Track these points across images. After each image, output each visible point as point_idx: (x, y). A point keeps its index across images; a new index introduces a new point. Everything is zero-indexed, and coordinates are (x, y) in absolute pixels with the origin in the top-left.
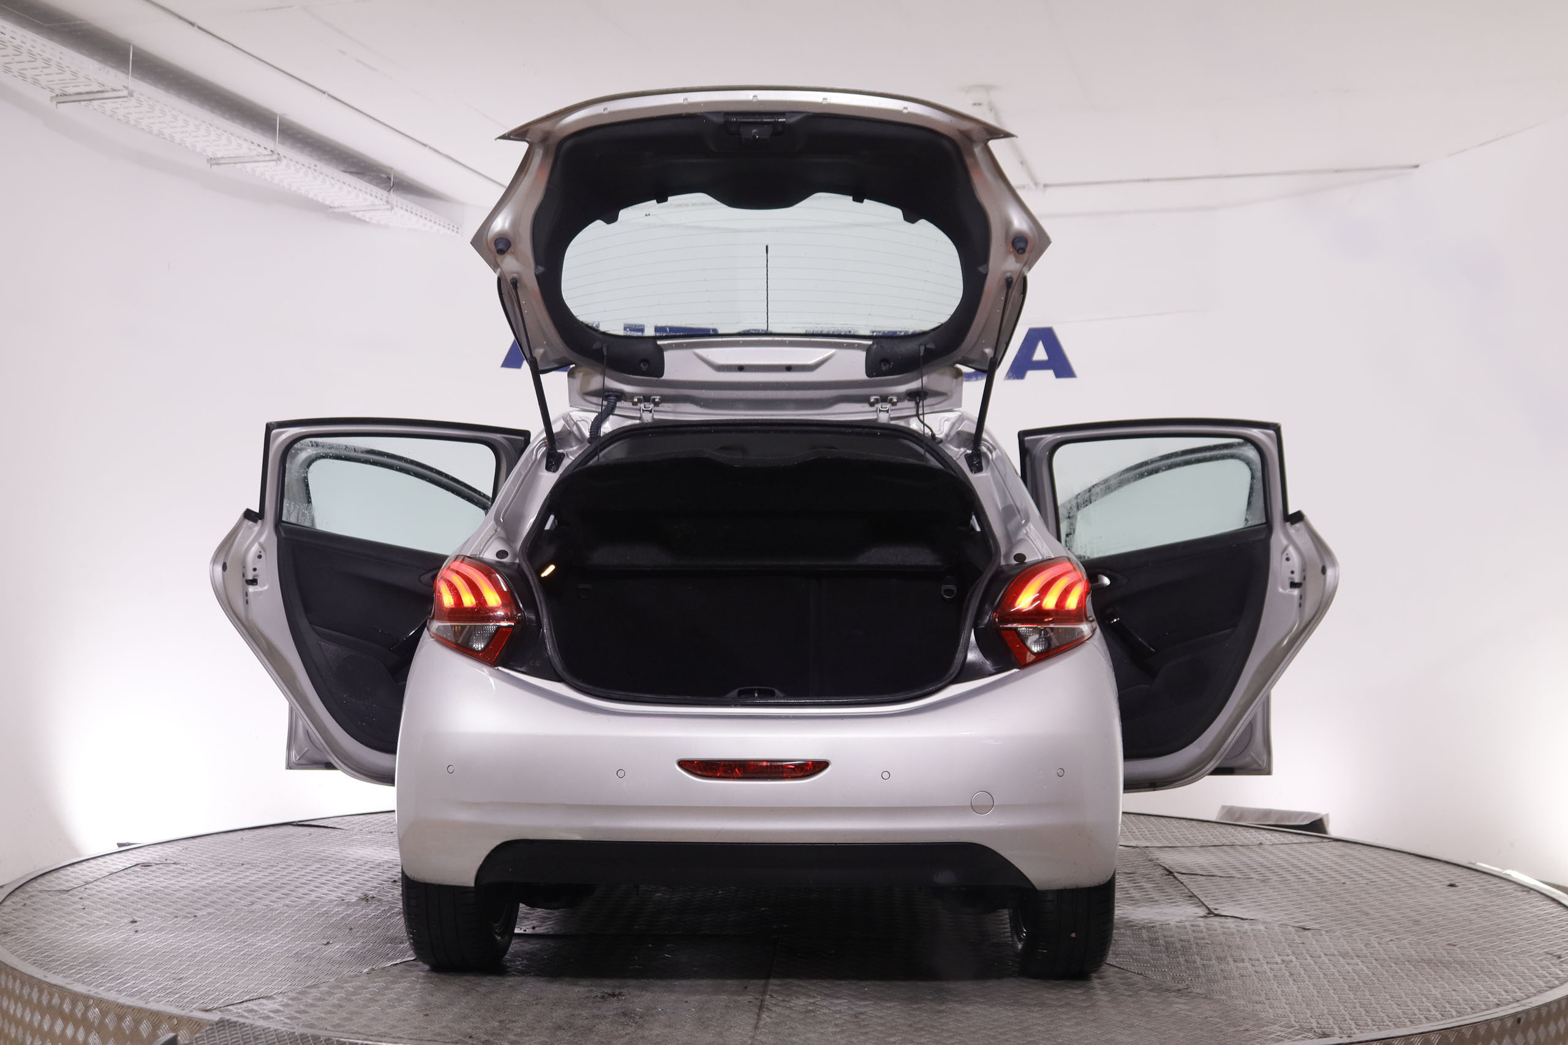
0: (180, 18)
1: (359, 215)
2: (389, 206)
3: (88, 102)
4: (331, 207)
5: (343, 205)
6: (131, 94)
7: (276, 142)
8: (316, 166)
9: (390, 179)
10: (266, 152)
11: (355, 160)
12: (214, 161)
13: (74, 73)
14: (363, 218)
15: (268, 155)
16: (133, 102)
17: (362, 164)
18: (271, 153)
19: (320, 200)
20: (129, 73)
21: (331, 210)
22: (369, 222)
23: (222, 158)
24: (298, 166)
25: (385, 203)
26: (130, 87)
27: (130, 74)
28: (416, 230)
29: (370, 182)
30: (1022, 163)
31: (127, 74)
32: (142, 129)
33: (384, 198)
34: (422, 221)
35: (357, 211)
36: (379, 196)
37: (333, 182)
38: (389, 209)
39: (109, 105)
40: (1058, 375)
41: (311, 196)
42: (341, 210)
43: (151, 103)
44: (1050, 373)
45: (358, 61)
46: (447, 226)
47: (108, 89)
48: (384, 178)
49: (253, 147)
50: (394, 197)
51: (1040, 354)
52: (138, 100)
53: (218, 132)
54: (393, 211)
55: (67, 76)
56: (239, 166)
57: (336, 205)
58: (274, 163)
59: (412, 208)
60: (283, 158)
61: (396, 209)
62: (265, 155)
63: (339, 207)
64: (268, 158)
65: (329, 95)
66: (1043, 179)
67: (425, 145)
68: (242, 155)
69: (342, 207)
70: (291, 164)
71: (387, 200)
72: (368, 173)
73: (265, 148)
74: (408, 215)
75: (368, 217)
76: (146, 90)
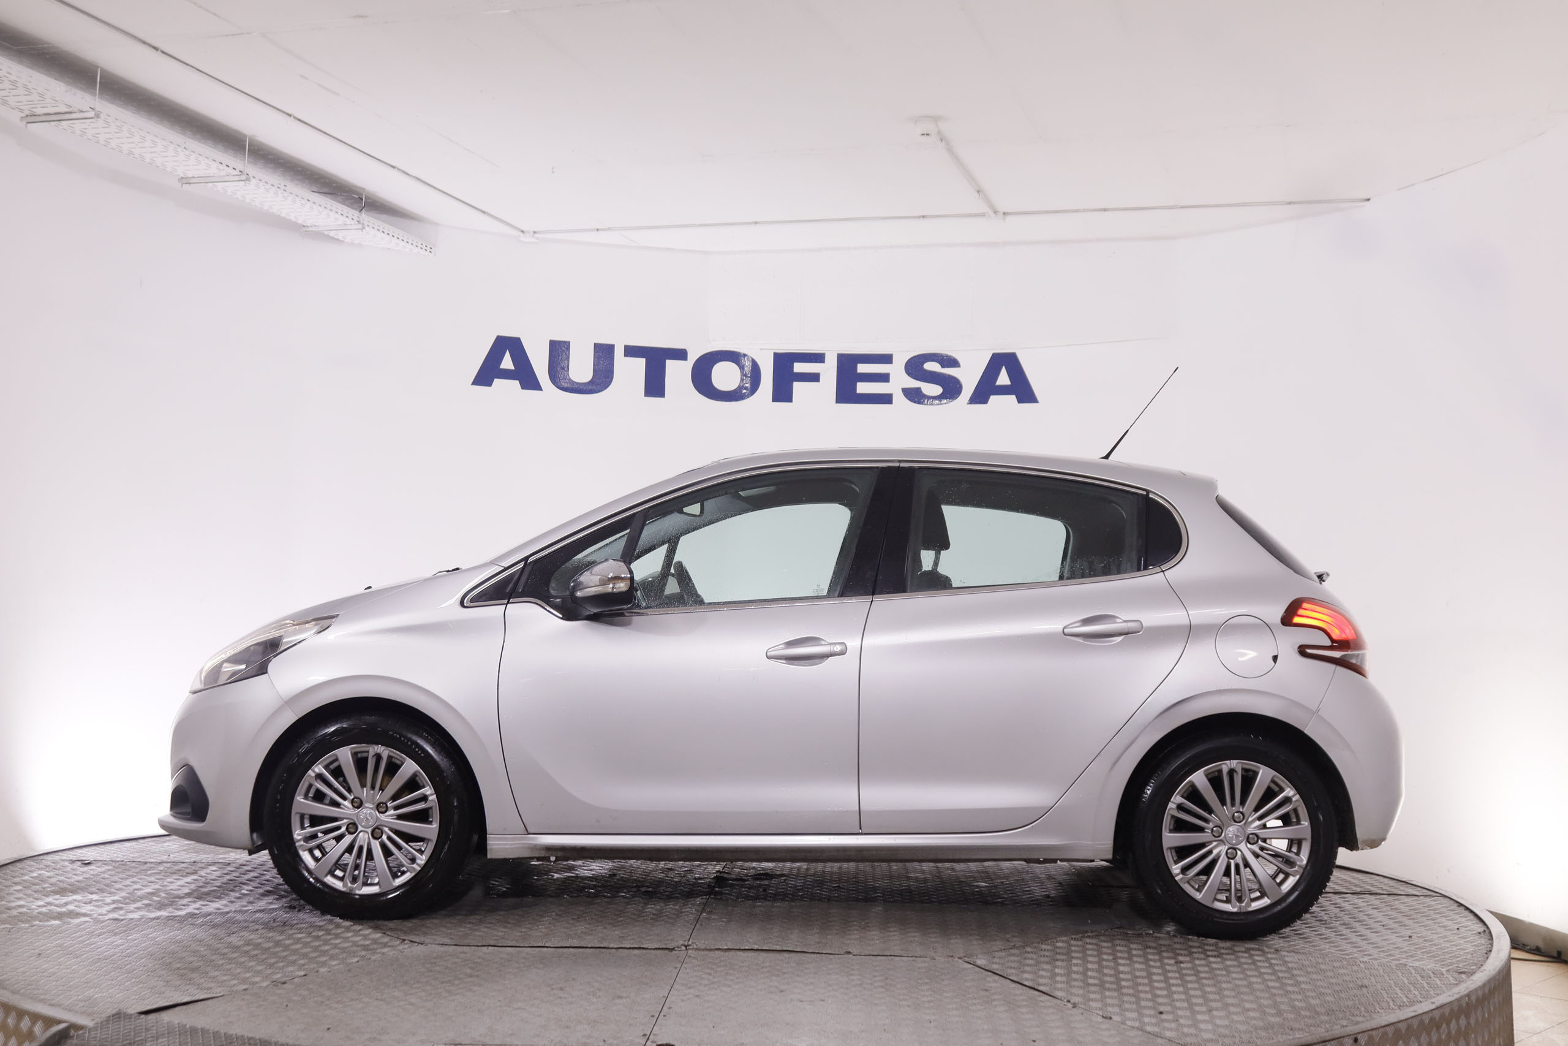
0: (144, 43)
1: (332, 234)
2: (360, 226)
3: (58, 122)
4: (304, 226)
5: (316, 224)
6: (97, 116)
7: (245, 162)
8: (285, 186)
9: (362, 200)
10: (235, 173)
11: (327, 181)
12: (185, 181)
13: (41, 95)
14: (336, 237)
15: (237, 175)
16: (100, 122)
17: (334, 185)
18: (241, 173)
19: (294, 220)
20: (96, 94)
21: (304, 229)
22: (342, 241)
23: (193, 177)
24: (267, 186)
25: (357, 223)
26: (97, 109)
27: (97, 96)
28: (389, 249)
29: (343, 202)
30: (978, 192)
31: (94, 94)
32: (112, 148)
33: (356, 219)
34: (395, 240)
35: (330, 230)
36: (350, 216)
37: (303, 202)
38: (360, 229)
39: (78, 126)
40: (1021, 400)
41: (283, 215)
42: (314, 229)
43: (118, 124)
44: (1013, 398)
45: (320, 85)
46: (419, 245)
47: (75, 110)
48: (356, 198)
49: (221, 167)
50: (366, 217)
51: (1003, 379)
52: (106, 122)
53: (187, 152)
54: (364, 230)
55: (35, 97)
56: (210, 185)
57: (308, 225)
58: (243, 182)
59: (384, 228)
60: (252, 179)
61: (366, 227)
62: (234, 175)
63: (311, 226)
64: (237, 178)
65: (294, 117)
66: (1002, 208)
67: (393, 167)
68: (210, 175)
69: (315, 226)
70: (261, 184)
71: (358, 219)
72: (339, 194)
73: (234, 169)
74: (380, 234)
75: (340, 236)
76: (113, 112)
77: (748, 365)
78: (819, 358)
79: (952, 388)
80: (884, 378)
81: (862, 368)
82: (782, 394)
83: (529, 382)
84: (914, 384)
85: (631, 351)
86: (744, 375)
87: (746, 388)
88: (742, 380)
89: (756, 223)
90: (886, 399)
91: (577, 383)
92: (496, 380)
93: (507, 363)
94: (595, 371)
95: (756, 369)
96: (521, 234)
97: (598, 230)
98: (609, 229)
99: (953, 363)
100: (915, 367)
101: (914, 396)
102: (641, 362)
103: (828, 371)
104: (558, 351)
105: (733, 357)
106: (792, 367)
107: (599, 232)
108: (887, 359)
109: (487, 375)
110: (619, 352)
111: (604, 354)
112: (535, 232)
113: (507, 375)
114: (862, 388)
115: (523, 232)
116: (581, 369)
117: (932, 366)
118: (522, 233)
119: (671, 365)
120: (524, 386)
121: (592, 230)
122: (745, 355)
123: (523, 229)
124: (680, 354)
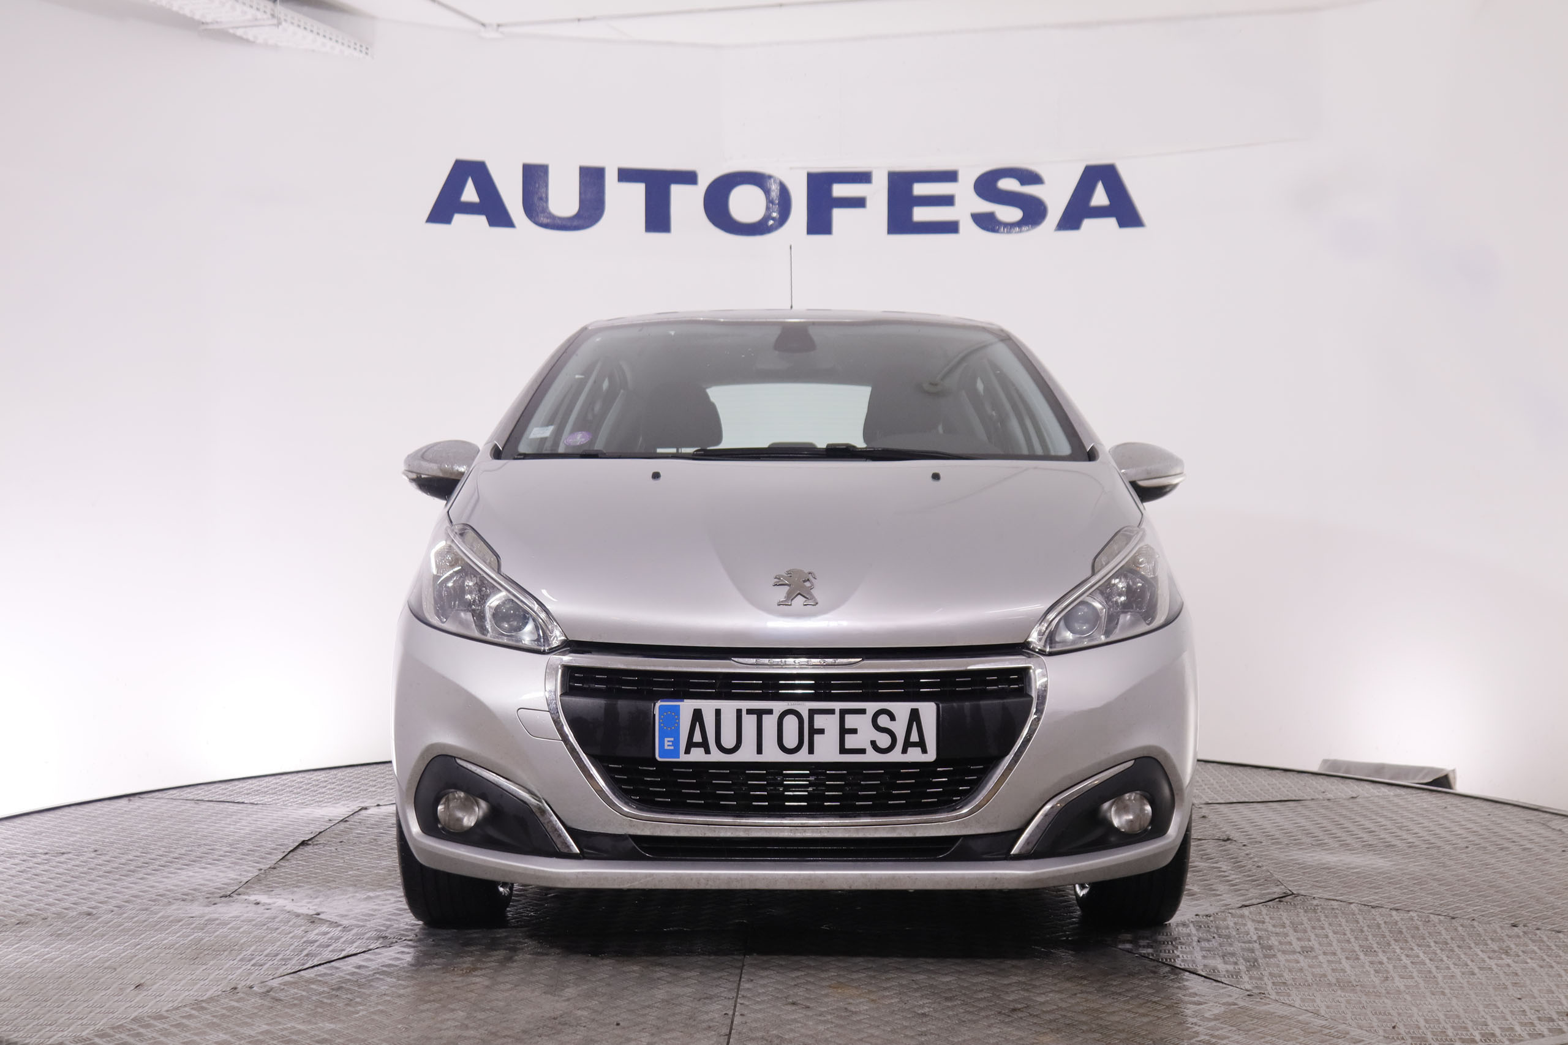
1: (240, 32)
2: (275, 21)
4: (203, 23)
5: (219, 20)
14: (245, 37)
19: (189, 15)
21: (202, 27)
22: (253, 43)
25: (270, 17)
28: (313, 51)
33: (269, 11)
35: (237, 28)
36: (262, 9)
38: (274, 25)
40: (1122, 224)
41: (175, 8)
42: (216, 27)
44: (1112, 222)
46: (352, 45)
50: (282, 10)
51: (1100, 197)
54: (280, 27)
57: (209, 19)
59: (306, 23)
61: (284, 23)
63: (212, 23)
69: (217, 22)
71: (273, 13)
74: (301, 32)
75: (250, 34)
77: (775, 189)
78: (864, 177)
79: (1034, 212)
80: (947, 201)
81: (920, 189)
82: (819, 224)
83: (498, 216)
84: (985, 207)
85: (626, 175)
86: (770, 201)
87: (773, 219)
88: (768, 208)
90: (951, 227)
91: (560, 218)
92: (457, 216)
93: (470, 194)
94: (581, 200)
95: (784, 193)
96: (482, 29)
97: (579, 20)
98: (594, 18)
99: (1032, 178)
100: (986, 186)
101: (986, 222)
103: (877, 194)
104: (535, 178)
105: (757, 179)
106: (830, 190)
107: (582, 23)
108: (950, 176)
109: (444, 210)
110: (611, 177)
111: (592, 180)
112: (499, 25)
113: (469, 209)
114: (920, 214)
115: (483, 25)
116: (564, 198)
117: (1008, 184)
118: (483, 27)
119: (677, 192)
120: (492, 223)
121: (573, 20)
122: (770, 177)
123: (484, 22)
124: (689, 178)
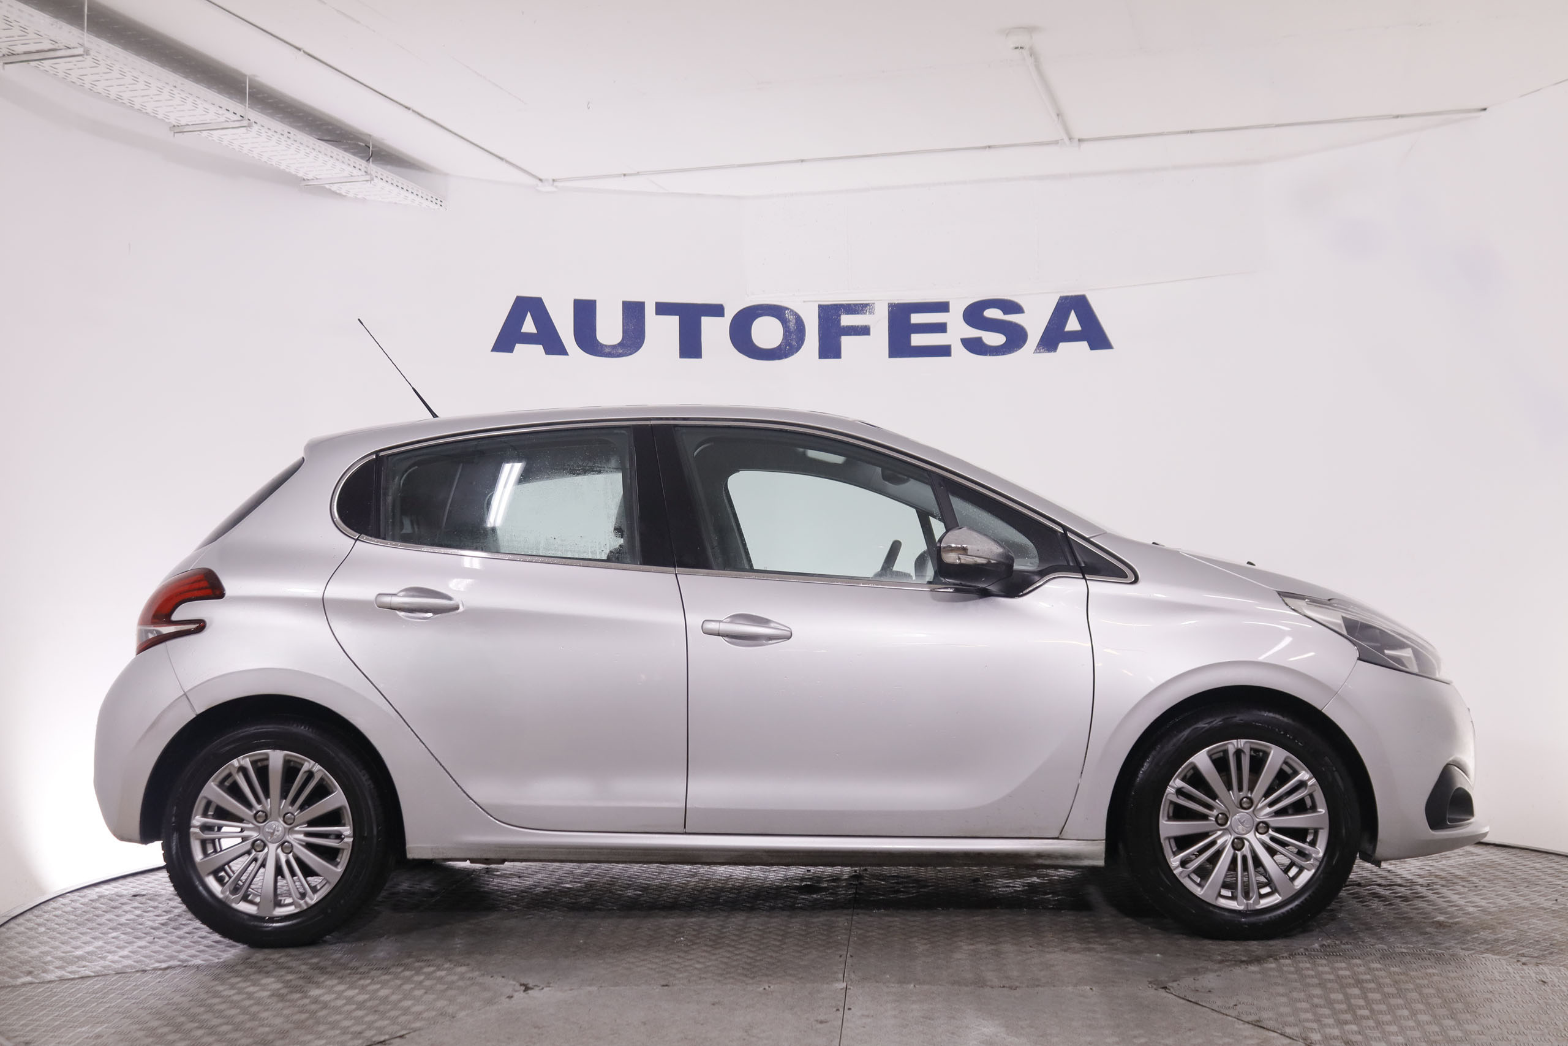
1: (335, 188)
2: (368, 178)
3: (37, 62)
4: (304, 180)
6: (87, 52)
7: (245, 106)
8: (289, 133)
9: (369, 148)
10: (237, 118)
11: (330, 127)
12: (177, 129)
13: (23, 29)
14: (338, 191)
15: (238, 121)
16: (88, 62)
17: (338, 131)
18: (241, 118)
19: (294, 173)
20: (84, 29)
21: (305, 183)
22: (345, 196)
23: (187, 125)
24: (270, 133)
25: (364, 174)
26: (87, 45)
27: (85, 31)
29: (348, 150)
31: (82, 29)
32: (98, 93)
33: (363, 169)
34: (403, 193)
35: (333, 184)
36: (358, 166)
37: (308, 151)
38: (367, 181)
39: (62, 65)
40: (1093, 347)
41: (282, 166)
42: (315, 182)
43: (109, 62)
44: (1083, 345)
46: (429, 199)
47: (62, 47)
48: (363, 149)
49: (221, 111)
50: (373, 168)
51: (1073, 324)
52: (96, 60)
53: (183, 95)
54: (372, 182)
55: (16, 32)
56: (205, 134)
57: (310, 176)
58: (245, 128)
59: (392, 179)
60: (254, 124)
61: (375, 179)
62: (234, 121)
64: (237, 124)
65: (305, 53)
67: (408, 108)
68: (208, 121)
70: (263, 131)
71: (365, 170)
72: (345, 141)
73: (234, 113)
74: (388, 187)
75: (344, 189)
76: (103, 49)
77: (791, 320)
78: (866, 309)
79: (1016, 337)
80: (941, 328)
81: (916, 318)
82: (830, 349)
83: (553, 345)
84: (973, 333)
85: (663, 309)
86: (786, 330)
87: (790, 345)
88: (784, 336)
89: (802, 161)
90: (944, 351)
91: (606, 346)
92: (517, 346)
93: (529, 326)
94: (624, 332)
95: (800, 324)
96: (540, 183)
97: (625, 175)
98: (638, 174)
99: (1016, 309)
100: (974, 315)
101: (974, 344)
102: (674, 321)
103: (879, 322)
104: (585, 312)
105: (775, 311)
106: (838, 320)
107: (626, 178)
108: (943, 307)
109: (507, 340)
110: (650, 311)
111: (633, 312)
112: (554, 180)
113: (529, 339)
114: (917, 340)
115: (541, 180)
116: (610, 329)
117: (992, 313)
118: (539, 181)
119: (706, 322)
120: (548, 351)
121: (619, 176)
122: (788, 311)
123: (541, 177)
124: (717, 310)
